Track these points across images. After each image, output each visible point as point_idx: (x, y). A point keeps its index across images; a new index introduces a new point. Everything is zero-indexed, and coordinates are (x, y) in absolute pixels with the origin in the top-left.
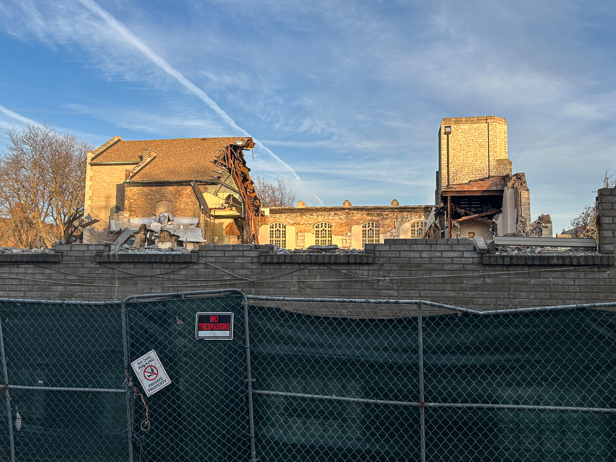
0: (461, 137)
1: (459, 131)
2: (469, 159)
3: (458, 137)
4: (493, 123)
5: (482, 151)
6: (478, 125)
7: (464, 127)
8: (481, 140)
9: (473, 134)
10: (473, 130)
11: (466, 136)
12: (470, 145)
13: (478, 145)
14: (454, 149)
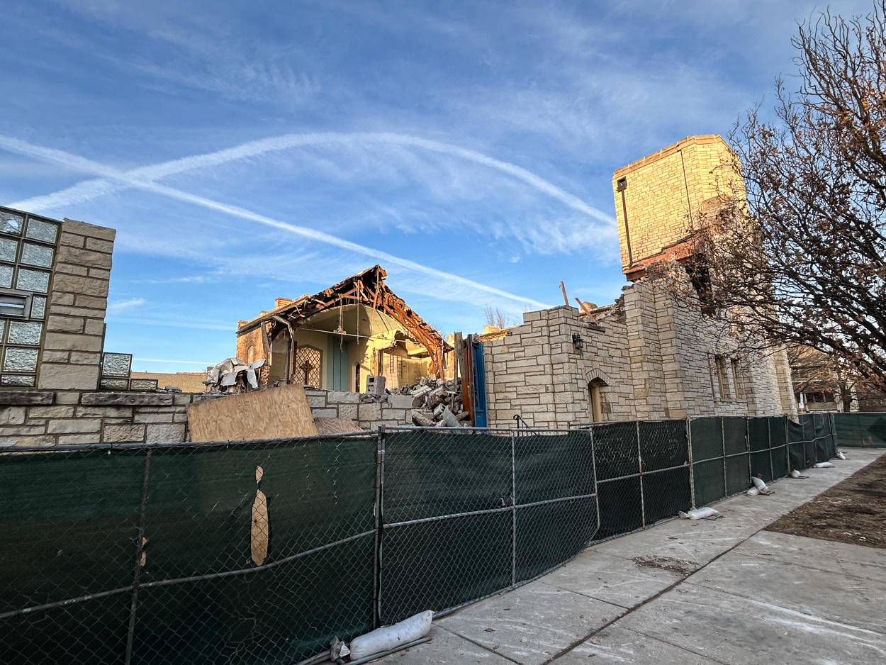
0: (642, 187)
1: (639, 179)
2: (658, 215)
3: (638, 189)
4: (688, 148)
5: (676, 196)
6: (666, 160)
7: (645, 171)
8: (673, 181)
9: (660, 176)
10: (660, 170)
11: (649, 182)
12: (656, 193)
13: (669, 190)
14: (634, 208)
